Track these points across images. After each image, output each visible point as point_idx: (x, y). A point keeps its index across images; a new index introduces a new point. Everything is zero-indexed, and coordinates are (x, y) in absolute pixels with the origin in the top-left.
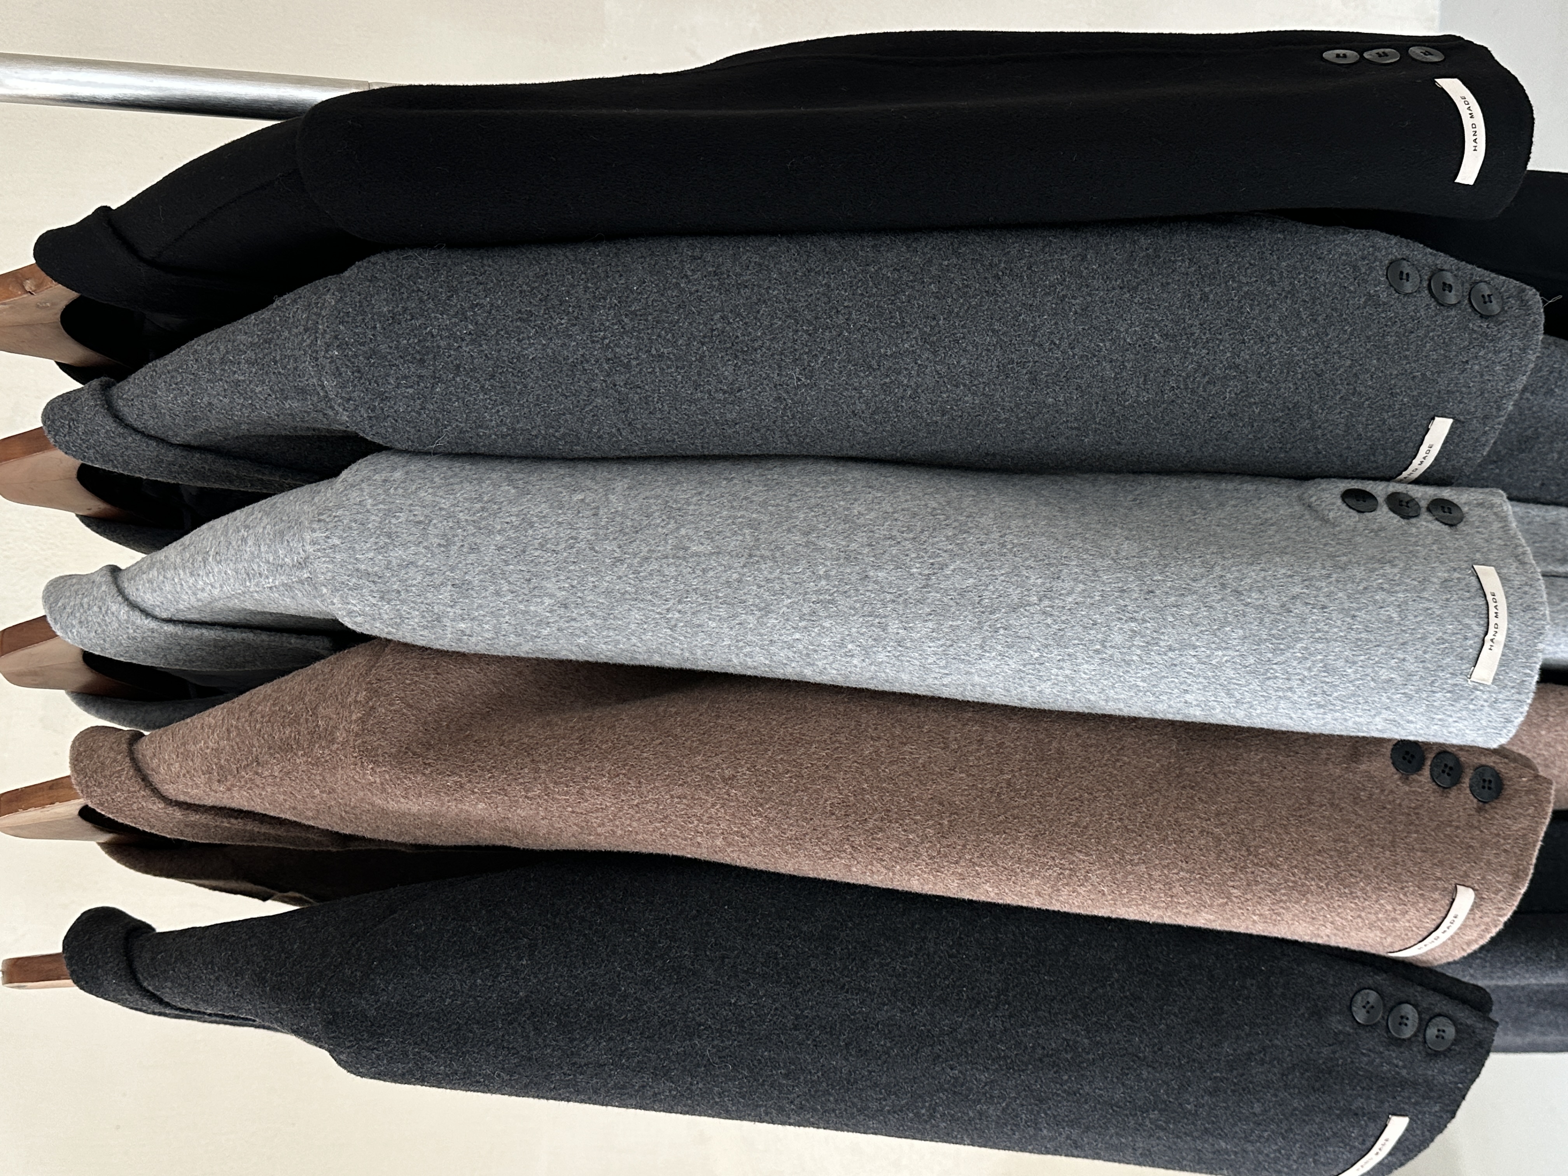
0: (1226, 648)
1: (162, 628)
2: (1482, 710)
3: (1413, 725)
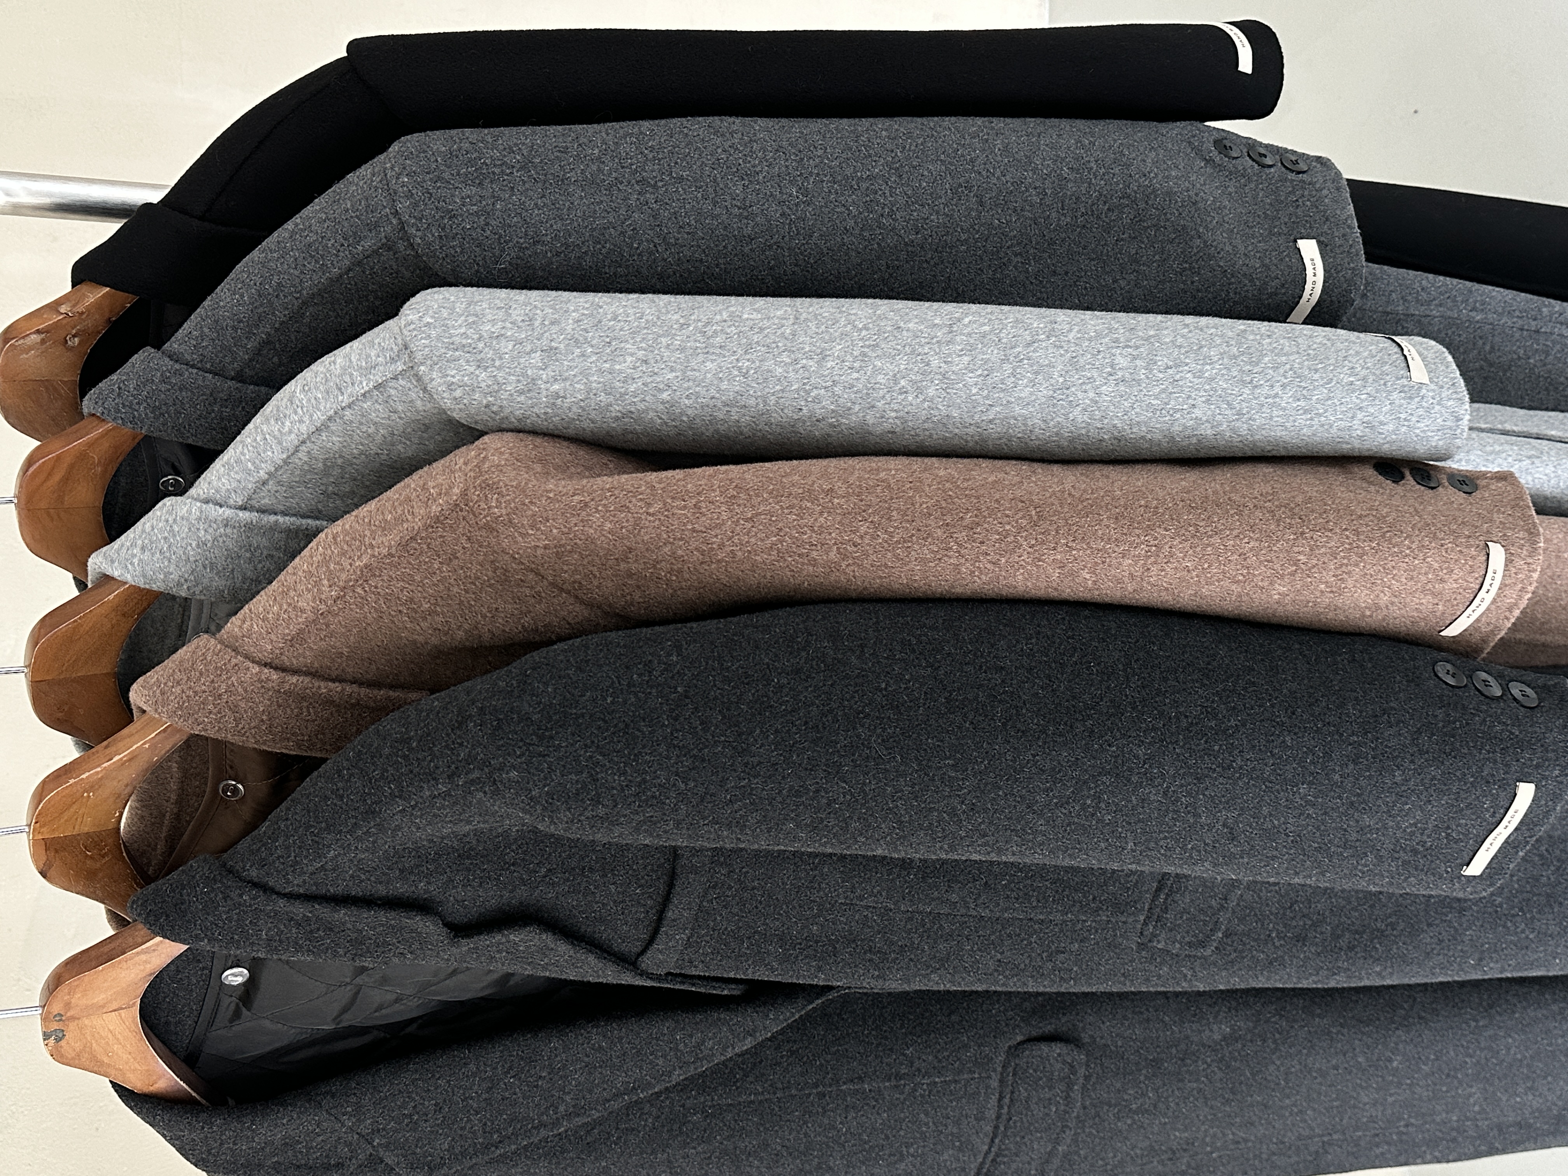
0: (1211, 364)
1: (237, 515)
2: (1433, 408)
3: (1386, 427)
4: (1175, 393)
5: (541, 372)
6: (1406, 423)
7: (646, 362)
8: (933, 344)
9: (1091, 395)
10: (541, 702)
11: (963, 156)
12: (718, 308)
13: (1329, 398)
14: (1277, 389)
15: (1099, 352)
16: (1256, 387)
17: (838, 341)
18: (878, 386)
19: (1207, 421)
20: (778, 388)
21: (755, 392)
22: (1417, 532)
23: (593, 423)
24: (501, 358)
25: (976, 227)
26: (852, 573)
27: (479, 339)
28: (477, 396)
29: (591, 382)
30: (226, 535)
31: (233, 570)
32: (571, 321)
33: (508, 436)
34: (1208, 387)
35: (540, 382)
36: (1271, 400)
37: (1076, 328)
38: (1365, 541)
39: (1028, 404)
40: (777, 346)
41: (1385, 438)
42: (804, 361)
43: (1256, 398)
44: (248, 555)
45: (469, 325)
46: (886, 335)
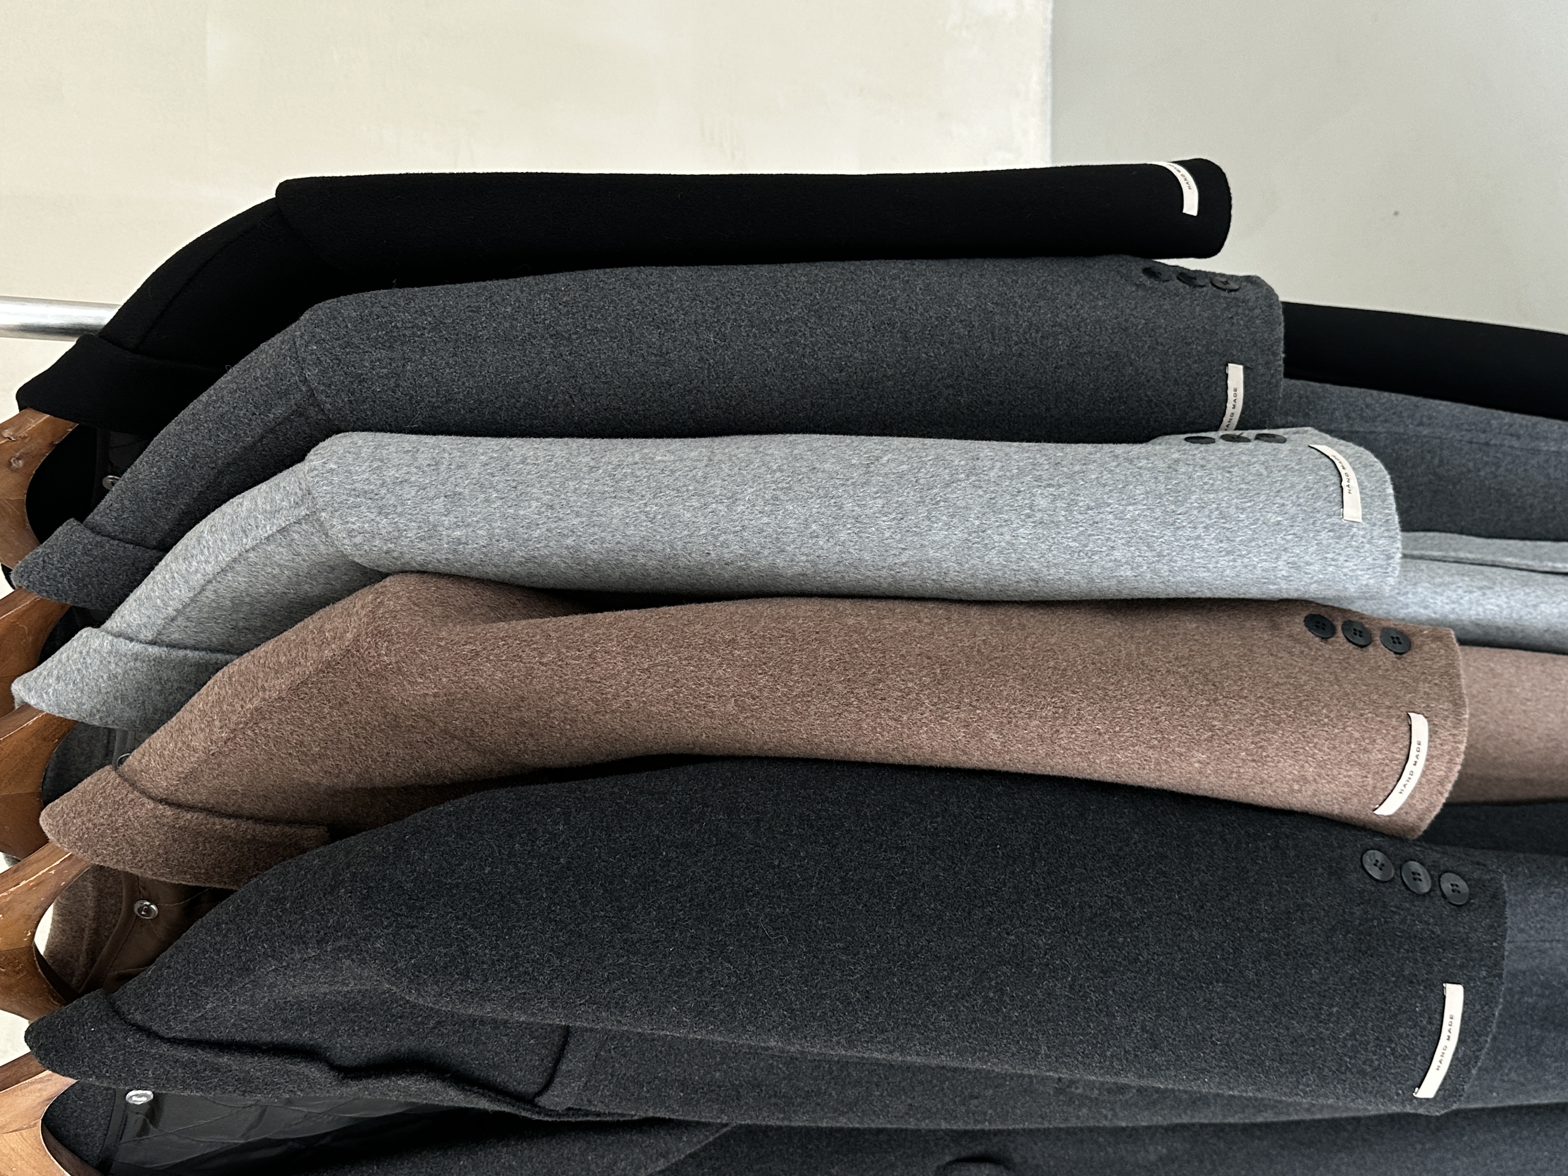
0: (1134, 504)
1: (146, 650)
2: (1363, 547)
3: (1312, 567)
4: (1094, 535)
5: (444, 518)
6: (1333, 563)
7: (552, 507)
8: (848, 486)
9: (1008, 537)
10: (415, 871)
11: (883, 296)
12: (631, 450)
13: (1254, 539)
14: (1200, 531)
15: (1019, 492)
16: (1178, 528)
17: (750, 484)
18: (788, 530)
19: (1127, 563)
20: (686, 533)
21: (661, 537)
22: (1335, 701)
23: (495, 566)
24: (403, 504)
25: (903, 362)
26: (750, 726)
27: (382, 485)
28: (377, 543)
29: (494, 529)
30: (136, 669)
31: (144, 702)
32: (478, 465)
33: (412, 579)
34: (1128, 529)
35: (441, 529)
36: (1192, 542)
37: (998, 464)
38: (1281, 709)
39: (943, 547)
40: (687, 490)
41: (1312, 578)
42: (714, 506)
43: (1177, 541)
44: (158, 687)
45: (373, 471)
46: (800, 477)
